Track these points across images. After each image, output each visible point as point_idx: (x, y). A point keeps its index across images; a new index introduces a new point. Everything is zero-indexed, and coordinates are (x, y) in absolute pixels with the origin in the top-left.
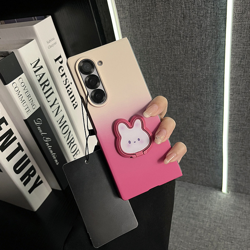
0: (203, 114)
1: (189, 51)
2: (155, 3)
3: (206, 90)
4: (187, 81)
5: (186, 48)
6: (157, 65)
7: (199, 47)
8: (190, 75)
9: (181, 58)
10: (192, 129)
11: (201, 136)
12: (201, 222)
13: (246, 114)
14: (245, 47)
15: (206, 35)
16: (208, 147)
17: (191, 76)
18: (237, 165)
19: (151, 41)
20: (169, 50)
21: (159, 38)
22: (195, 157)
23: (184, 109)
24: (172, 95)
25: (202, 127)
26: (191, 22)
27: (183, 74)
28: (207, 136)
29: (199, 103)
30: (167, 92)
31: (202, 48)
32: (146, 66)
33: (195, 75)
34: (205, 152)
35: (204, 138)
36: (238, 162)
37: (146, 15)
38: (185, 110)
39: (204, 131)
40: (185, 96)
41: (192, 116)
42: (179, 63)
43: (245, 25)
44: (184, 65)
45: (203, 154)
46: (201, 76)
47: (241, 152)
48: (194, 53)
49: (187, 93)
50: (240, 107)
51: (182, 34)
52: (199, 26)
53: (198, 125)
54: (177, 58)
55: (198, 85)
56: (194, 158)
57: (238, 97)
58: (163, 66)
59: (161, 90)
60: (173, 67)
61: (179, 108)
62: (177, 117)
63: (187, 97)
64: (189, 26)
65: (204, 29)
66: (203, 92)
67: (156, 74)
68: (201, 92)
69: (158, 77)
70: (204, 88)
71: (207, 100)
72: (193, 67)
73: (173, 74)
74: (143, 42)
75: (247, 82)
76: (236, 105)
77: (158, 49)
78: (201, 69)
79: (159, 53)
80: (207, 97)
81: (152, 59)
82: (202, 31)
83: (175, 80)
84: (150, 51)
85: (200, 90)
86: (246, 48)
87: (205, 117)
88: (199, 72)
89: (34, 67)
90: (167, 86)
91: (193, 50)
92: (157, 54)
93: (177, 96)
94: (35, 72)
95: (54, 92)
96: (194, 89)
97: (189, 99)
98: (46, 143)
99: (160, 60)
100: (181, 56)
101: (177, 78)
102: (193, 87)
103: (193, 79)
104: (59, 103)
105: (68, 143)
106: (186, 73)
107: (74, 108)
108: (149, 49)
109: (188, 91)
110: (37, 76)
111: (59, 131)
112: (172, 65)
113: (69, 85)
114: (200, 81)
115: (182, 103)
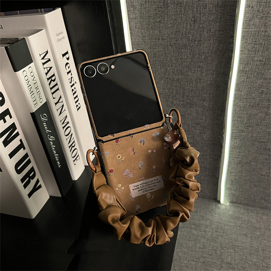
0: (204, 120)
1: (197, 55)
2: (167, 4)
3: (209, 96)
4: (192, 86)
5: (194, 52)
6: (162, 69)
7: (206, 51)
8: (195, 79)
9: (188, 62)
11: (200, 143)
13: (245, 120)
14: (250, 53)
15: (214, 39)
17: (196, 81)
18: (233, 173)
19: (159, 43)
20: (176, 53)
21: (168, 41)
23: (185, 115)
24: (174, 100)
25: (202, 134)
26: (201, 26)
27: (188, 78)
29: (201, 109)
30: (170, 97)
31: (209, 52)
33: (200, 79)
34: (202, 161)
35: (202, 145)
36: (234, 170)
37: (157, 17)
38: (187, 116)
39: (203, 138)
40: (188, 102)
41: (193, 123)
42: (185, 67)
43: (251, 32)
44: (190, 69)
46: (206, 81)
47: (238, 160)
48: (201, 58)
49: (190, 98)
50: (240, 113)
51: (191, 38)
52: (208, 30)
53: (198, 132)
54: (184, 62)
55: (202, 90)
57: (239, 103)
58: (168, 70)
60: (178, 71)
63: (190, 103)
64: (198, 30)
65: (213, 34)
67: (160, 78)
68: (205, 97)
69: (163, 82)
70: (208, 94)
72: (198, 72)
73: (178, 78)
74: (150, 44)
75: (248, 88)
76: (237, 111)
77: (165, 52)
78: (207, 74)
79: (166, 56)
81: (158, 61)
82: (211, 36)
83: (179, 85)
84: (157, 53)
85: (203, 96)
86: (250, 55)
87: (205, 124)
88: (204, 77)
89: (43, 59)
90: (171, 91)
91: (200, 54)
92: (164, 57)
93: (179, 101)
94: (44, 64)
95: (59, 89)
96: (198, 94)
97: (192, 105)
98: (51, 142)
99: (167, 63)
100: (188, 60)
101: (181, 82)
102: (197, 92)
103: (197, 84)
104: (63, 101)
105: (69, 146)
106: (191, 77)
107: (77, 109)
108: (157, 52)
109: (191, 97)
110: (45, 69)
111: (62, 132)
112: (178, 69)
113: (73, 84)
114: (204, 87)
115: (184, 108)
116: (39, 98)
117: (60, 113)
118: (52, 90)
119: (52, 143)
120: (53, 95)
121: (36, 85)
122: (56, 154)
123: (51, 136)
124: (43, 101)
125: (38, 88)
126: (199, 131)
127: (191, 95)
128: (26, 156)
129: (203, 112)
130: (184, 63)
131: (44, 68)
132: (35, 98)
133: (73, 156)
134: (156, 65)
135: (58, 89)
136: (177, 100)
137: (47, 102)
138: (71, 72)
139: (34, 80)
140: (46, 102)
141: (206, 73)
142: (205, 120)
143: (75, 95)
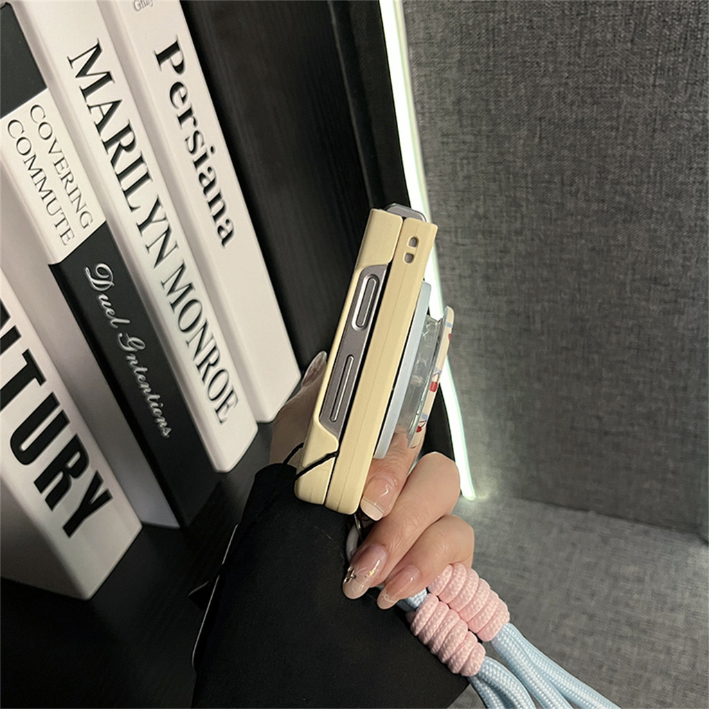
0: (680, 268)
1: (651, 24)
3: (699, 178)
4: (633, 142)
5: (641, 13)
6: (522, 86)
8: (645, 119)
9: (618, 55)
10: (631, 323)
11: (663, 349)
12: (661, 652)
16: (685, 389)
17: (647, 125)
20: (572, 24)
22: (632, 425)
23: (609, 251)
24: (568, 195)
25: (671, 317)
27: (618, 116)
28: (683, 350)
29: (668, 227)
30: (553, 186)
32: (479, 90)
33: (665, 119)
34: (672, 406)
35: (671, 356)
38: (615, 253)
39: (676, 329)
40: (619, 203)
41: (638, 277)
42: (606, 76)
44: (627, 82)
45: (664, 412)
48: (669, 35)
49: (627, 188)
53: (655, 307)
54: (603, 56)
55: (672, 159)
56: (629, 429)
58: (544, 89)
59: (529, 178)
60: (581, 92)
61: (590, 246)
62: (584, 280)
63: (626, 205)
66: (686, 184)
67: (515, 120)
68: (682, 183)
69: (524, 132)
70: (694, 171)
71: (700, 214)
72: (657, 90)
73: (580, 116)
77: (531, 21)
78: (690, 96)
79: (534, 38)
80: (699, 203)
81: (507, 58)
83: (585, 141)
84: (500, 29)
85: (676, 179)
87: (683, 280)
88: (680, 110)
89: (82, 73)
90: (554, 163)
91: (664, 21)
92: (527, 42)
93: (587, 201)
94: (86, 92)
95: (151, 174)
96: (656, 175)
97: (632, 212)
98: (129, 358)
99: (537, 63)
100: (619, 47)
101: (593, 132)
102: (653, 165)
103: (652, 137)
104: (168, 217)
105: (198, 364)
106: (629, 112)
107: (221, 241)
108: (498, 24)
109: (630, 184)
110: (92, 110)
111: (169, 320)
112: (581, 82)
113: (205, 157)
114: (681, 145)
115: (606, 226)
116: (78, 210)
117: (160, 258)
118: (124, 181)
119: (134, 358)
120: (130, 197)
121: (63, 168)
122: (151, 393)
123: (130, 336)
124: (92, 221)
125: (69, 177)
126: (661, 307)
127: (630, 179)
128: (51, 402)
129: (677, 240)
130: (602, 58)
131: (90, 108)
132: (63, 213)
133: (212, 396)
134: (496, 72)
135: (147, 176)
136: (579, 196)
137: (108, 223)
138: (195, 115)
139: (54, 152)
140: (105, 222)
141: (688, 95)
142: (683, 266)
143: (212, 194)
